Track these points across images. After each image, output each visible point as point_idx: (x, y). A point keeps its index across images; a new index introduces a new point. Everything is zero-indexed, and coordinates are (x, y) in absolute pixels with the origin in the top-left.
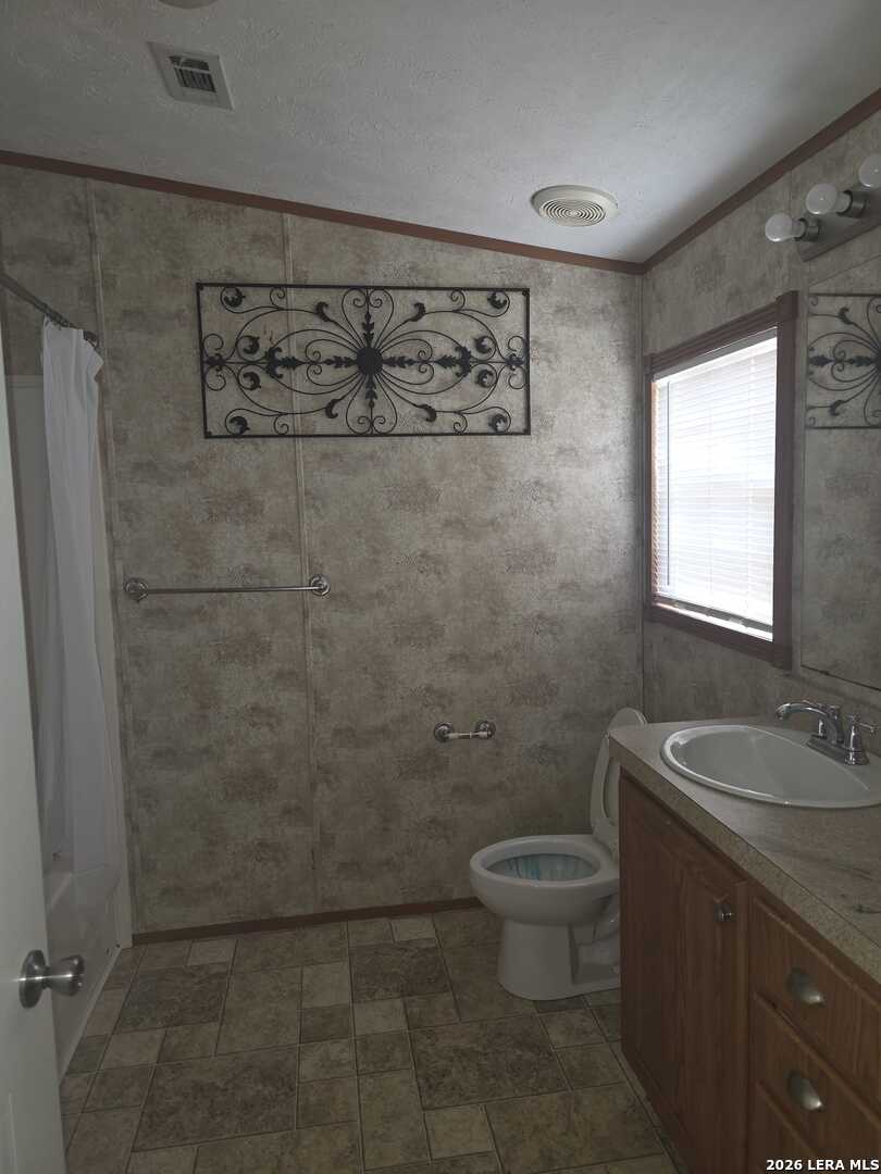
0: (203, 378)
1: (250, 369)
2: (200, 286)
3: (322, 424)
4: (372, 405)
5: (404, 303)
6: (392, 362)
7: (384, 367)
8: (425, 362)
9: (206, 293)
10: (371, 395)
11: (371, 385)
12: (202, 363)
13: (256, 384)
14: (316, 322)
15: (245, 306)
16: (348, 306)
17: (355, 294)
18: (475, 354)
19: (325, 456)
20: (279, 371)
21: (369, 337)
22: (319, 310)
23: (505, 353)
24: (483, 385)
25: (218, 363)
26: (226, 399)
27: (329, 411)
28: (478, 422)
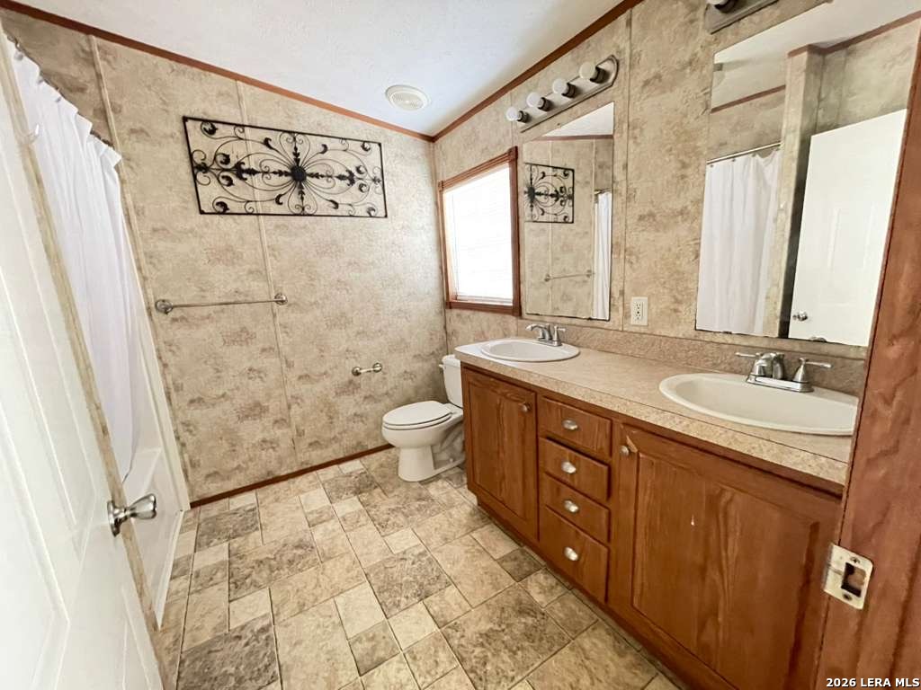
0: (195, 177)
1: (225, 174)
2: (185, 119)
3: (274, 208)
4: (302, 198)
5: (316, 143)
6: (312, 175)
7: (308, 178)
8: (331, 177)
9: (189, 124)
10: (302, 193)
11: (301, 187)
12: (193, 168)
13: (231, 183)
14: (265, 149)
15: (217, 135)
16: (284, 142)
17: (286, 135)
18: (356, 174)
19: (277, 227)
20: (245, 176)
21: (297, 161)
22: (266, 142)
23: (372, 176)
24: (361, 191)
25: (204, 168)
26: (211, 191)
27: (277, 200)
28: (362, 211)
